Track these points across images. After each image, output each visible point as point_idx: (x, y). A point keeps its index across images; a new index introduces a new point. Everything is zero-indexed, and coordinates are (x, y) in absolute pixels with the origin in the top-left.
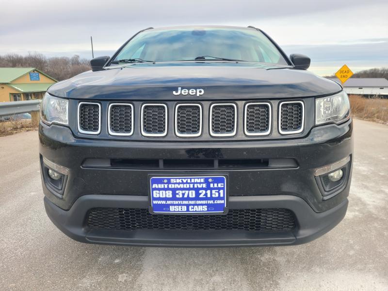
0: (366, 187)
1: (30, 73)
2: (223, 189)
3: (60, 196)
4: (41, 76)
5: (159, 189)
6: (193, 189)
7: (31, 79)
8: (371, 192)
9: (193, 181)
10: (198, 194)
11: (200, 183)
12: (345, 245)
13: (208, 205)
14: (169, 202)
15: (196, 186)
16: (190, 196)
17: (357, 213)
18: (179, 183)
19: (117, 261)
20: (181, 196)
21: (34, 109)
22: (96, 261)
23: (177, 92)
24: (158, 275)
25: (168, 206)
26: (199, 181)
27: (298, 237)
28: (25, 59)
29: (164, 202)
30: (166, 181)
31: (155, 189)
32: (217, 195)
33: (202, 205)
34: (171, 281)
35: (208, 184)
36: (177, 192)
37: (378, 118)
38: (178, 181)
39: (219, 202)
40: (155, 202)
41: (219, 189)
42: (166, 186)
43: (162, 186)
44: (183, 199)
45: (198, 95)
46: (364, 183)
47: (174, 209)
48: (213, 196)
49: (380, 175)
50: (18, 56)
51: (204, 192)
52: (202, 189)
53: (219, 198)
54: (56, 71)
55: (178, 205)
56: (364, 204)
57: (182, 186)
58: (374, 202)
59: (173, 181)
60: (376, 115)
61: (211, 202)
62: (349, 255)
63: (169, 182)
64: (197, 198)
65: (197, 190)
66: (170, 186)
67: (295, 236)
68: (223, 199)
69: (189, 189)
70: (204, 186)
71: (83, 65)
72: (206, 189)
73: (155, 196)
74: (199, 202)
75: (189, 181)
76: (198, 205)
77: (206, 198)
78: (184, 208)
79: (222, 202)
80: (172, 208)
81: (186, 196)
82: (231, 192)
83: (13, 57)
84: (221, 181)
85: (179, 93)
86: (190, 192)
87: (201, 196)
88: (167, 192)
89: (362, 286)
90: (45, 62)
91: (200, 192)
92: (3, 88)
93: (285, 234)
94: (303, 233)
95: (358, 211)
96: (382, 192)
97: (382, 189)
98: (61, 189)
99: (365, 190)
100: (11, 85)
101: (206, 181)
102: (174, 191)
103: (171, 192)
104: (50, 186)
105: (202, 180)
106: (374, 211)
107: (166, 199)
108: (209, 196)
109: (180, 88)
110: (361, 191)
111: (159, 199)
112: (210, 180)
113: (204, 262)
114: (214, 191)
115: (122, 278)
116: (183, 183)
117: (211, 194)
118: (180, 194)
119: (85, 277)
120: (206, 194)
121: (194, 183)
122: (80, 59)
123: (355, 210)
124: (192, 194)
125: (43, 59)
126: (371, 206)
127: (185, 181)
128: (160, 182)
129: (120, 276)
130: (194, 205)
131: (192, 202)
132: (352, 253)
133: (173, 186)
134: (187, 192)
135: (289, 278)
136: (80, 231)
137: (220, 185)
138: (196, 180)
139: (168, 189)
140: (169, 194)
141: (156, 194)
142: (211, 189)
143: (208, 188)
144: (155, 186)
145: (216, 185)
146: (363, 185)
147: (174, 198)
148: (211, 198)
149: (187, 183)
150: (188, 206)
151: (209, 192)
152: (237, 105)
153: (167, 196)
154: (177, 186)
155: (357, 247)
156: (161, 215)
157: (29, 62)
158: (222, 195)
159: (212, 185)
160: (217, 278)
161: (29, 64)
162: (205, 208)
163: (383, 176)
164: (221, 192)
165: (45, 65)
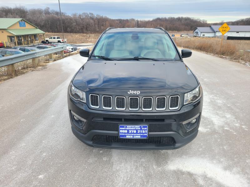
0: (217, 114)
1: (19, 22)
2: (147, 130)
3: (81, 129)
4: (26, 24)
5: (122, 130)
6: (135, 130)
7: (20, 26)
8: (219, 117)
9: (135, 127)
10: (137, 132)
11: (138, 128)
12: (198, 146)
13: (141, 136)
14: (126, 134)
15: (136, 129)
16: (134, 132)
17: (208, 130)
18: (130, 128)
19: (101, 152)
20: (131, 132)
21: (34, 57)
22: (93, 152)
23: (129, 92)
24: (119, 158)
25: (126, 136)
26: (137, 127)
27: (175, 147)
28: (14, 9)
29: (124, 134)
30: (125, 127)
31: (121, 129)
32: (144, 132)
33: (139, 135)
34: (124, 161)
35: (141, 128)
36: (129, 131)
37: (242, 60)
38: (130, 127)
39: (145, 134)
40: (121, 134)
41: (145, 130)
42: (125, 129)
43: (124, 129)
44: (131, 133)
45: (138, 94)
46: (217, 112)
47: (128, 137)
48: (143, 132)
49: (227, 106)
50: (8, 7)
51: (139, 131)
52: (139, 130)
53: (145, 133)
54: (34, 19)
55: (130, 135)
56: (213, 124)
57: (131, 129)
58: (219, 123)
59: (128, 127)
60: (241, 58)
61: (142, 134)
62: (199, 151)
63: (126, 127)
64: (137, 133)
65: (137, 130)
66: (127, 129)
67: (174, 146)
68: (147, 133)
69: (134, 130)
70: (140, 129)
71: (52, 14)
72: (140, 130)
73: (121, 132)
74: (137, 134)
75: (134, 127)
76: (137, 135)
77: (140, 133)
78: (132, 137)
79: (146, 134)
80: (127, 136)
81: (132, 132)
82: (150, 130)
83: (5, 8)
84: (146, 127)
85: (130, 93)
86: (134, 131)
87: (138, 132)
88: (125, 131)
89: (201, 164)
90: (27, 12)
91: (138, 131)
92: (3, 32)
93: (171, 145)
94: (177, 145)
95: (209, 128)
96: (225, 117)
97: (225, 115)
98: (82, 126)
99: (216, 116)
100: (8, 30)
101: (140, 127)
102: (128, 130)
103: (127, 131)
104: (75, 123)
105: (139, 127)
106: (217, 128)
107: (125, 133)
108: (141, 132)
109: (130, 91)
110: (214, 116)
111: (122, 133)
112: (142, 127)
113: (137, 153)
114: (143, 131)
115: (105, 159)
116: (131, 128)
117: (142, 132)
118: (130, 132)
119: (89, 158)
120: (140, 132)
121: (136, 128)
122: (50, 11)
123: (208, 128)
124: (135, 132)
125: (25, 10)
126: (216, 126)
127: (132, 127)
128: (123, 127)
129: (104, 158)
130: (135, 135)
131: (135, 134)
132: (201, 150)
133: (128, 129)
134: (133, 131)
135: (172, 160)
136: (91, 143)
137: (145, 129)
138: (136, 127)
139: (126, 130)
140: (126, 131)
141: (121, 131)
142: (142, 130)
143: (141, 129)
144: (121, 128)
145: (144, 129)
146: (216, 112)
147: (128, 133)
148: (142, 133)
149: (133, 128)
150: (133, 136)
151: (141, 131)
152: (153, 97)
153: (125, 132)
154: (129, 129)
155: (204, 147)
156: (122, 139)
157: (16, 12)
158: (146, 132)
159: (142, 129)
160: (143, 160)
161: (16, 13)
162: (140, 137)
163: (229, 107)
164: (146, 131)
165: (27, 14)
